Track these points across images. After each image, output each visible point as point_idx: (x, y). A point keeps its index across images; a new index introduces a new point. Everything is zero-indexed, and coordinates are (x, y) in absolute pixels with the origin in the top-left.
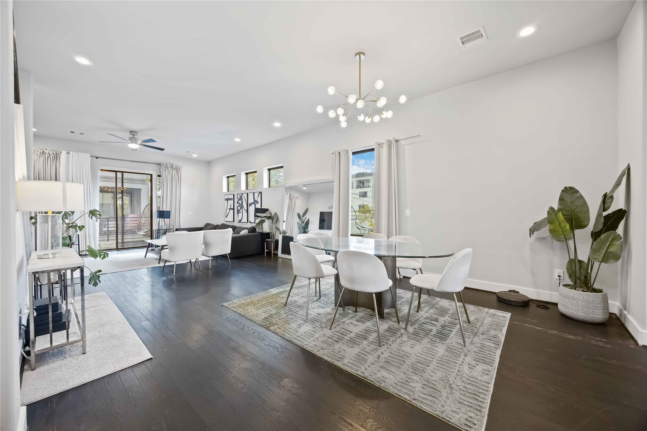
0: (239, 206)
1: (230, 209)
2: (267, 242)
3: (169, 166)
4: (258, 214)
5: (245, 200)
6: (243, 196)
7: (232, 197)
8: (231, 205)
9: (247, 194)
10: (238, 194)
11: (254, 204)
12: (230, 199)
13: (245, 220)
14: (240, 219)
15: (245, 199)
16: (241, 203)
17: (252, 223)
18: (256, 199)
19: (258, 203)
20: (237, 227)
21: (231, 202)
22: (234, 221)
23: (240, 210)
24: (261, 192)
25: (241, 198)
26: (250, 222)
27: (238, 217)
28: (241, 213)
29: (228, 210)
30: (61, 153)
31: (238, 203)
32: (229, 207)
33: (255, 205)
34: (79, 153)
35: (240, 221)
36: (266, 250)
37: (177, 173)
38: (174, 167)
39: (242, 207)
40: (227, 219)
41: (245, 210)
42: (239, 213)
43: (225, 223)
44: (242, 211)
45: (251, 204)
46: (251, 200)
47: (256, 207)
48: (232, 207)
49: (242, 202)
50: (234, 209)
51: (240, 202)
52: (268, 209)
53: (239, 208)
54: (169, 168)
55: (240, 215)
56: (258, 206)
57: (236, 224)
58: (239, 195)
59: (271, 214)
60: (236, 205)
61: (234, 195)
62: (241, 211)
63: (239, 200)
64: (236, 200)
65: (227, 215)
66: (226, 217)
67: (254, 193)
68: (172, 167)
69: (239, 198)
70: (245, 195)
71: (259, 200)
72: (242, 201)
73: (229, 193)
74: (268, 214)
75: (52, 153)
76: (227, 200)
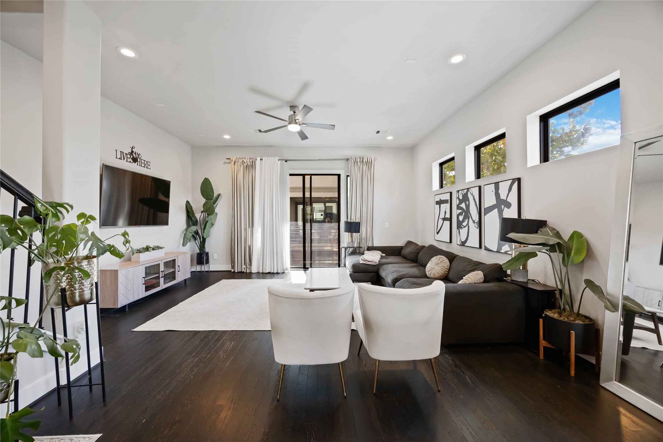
0: (460, 214)
1: (444, 219)
2: (548, 319)
3: (359, 160)
4: (512, 235)
5: (473, 201)
6: (469, 194)
7: (447, 197)
8: (445, 211)
9: (480, 187)
10: (458, 191)
11: (496, 209)
12: (445, 202)
13: (473, 241)
14: (463, 240)
15: (474, 199)
16: (464, 207)
17: (492, 251)
18: (503, 196)
19: (509, 205)
20: (457, 256)
21: (446, 207)
22: (451, 242)
23: (463, 221)
24: (519, 180)
25: (465, 198)
26: (487, 249)
27: (460, 235)
28: (465, 227)
29: (441, 221)
30: (256, 160)
31: (458, 207)
32: (442, 216)
33: (501, 212)
34: (270, 157)
35: (463, 244)
36: (543, 343)
37: (369, 169)
38: (364, 161)
39: (467, 214)
40: (438, 237)
41: (474, 222)
42: (461, 228)
43: (436, 244)
44: (468, 224)
45: (490, 209)
46: (489, 200)
47: (505, 216)
48: (448, 216)
49: (468, 206)
50: (450, 220)
51: (463, 205)
52: (546, 222)
53: (461, 218)
54: (359, 163)
55: (464, 231)
56: (511, 213)
57: (455, 249)
58: (460, 192)
59: (558, 235)
60: (455, 212)
61: (451, 193)
62: (465, 224)
63: (461, 202)
64: (455, 202)
65: (438, 229)
66: (438, 233)
67: (497, 185)
68: (363, 161)
69: (461, 198)
70: (475, 191)
71: (513, 199)
72: (467, 203)
73: (443, 190)
74: (548, 235)
75: (249, 161)
76: (439, 203)
